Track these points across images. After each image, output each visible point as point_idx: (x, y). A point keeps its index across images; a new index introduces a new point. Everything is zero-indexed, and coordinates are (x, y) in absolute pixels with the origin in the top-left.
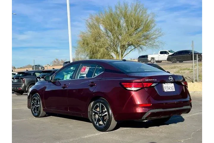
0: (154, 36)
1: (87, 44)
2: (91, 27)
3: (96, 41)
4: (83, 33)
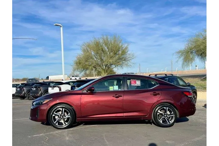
0: (129, 59)
1: (80, 63)
2: (84, 51)
3: (86, 61)
4: (80, 55)
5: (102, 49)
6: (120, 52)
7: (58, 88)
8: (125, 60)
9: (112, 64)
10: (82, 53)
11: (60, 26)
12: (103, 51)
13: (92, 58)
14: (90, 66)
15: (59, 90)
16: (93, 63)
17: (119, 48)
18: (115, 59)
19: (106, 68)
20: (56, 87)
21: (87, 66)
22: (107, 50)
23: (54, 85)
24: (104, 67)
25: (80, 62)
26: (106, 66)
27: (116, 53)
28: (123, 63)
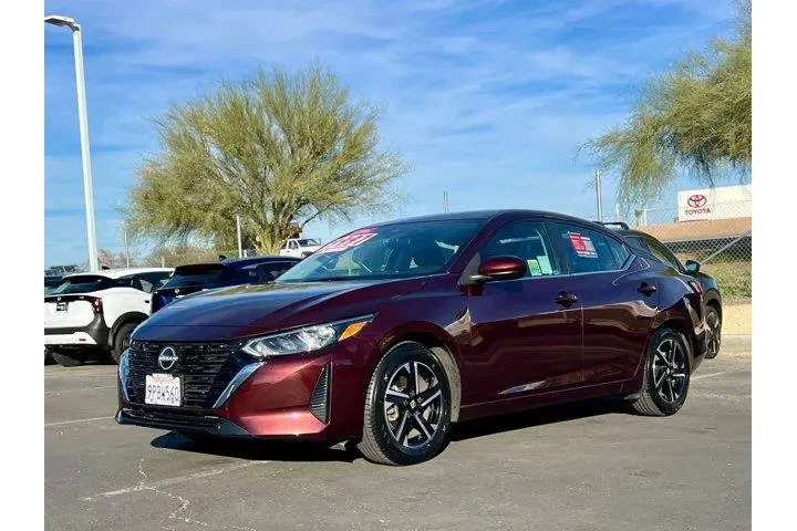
0: (378, 176)
1: (161, 199)
2: (176, 143)
3: (189, 188)
4: (154, 164)
5: (260, 134)
6: (339, 147)
7: (88, 305)
8: (359, 183)
9: (301, 203)
10: (168, 152)
11: (70, 24)
12: (262, 141)
13: (211, 174)
14: (207, 208)
15: (96, 312)
16: (217, 199)
17: (336, 128)
18: (315, 178)
19: (276, 219)
20: (77, 298)
21: (195, 212)
22: (282, 137)
23: (65, 292)
24: (270, 215)
25: (162, 191)
26: (276, 212)
27: (323, 150)
28: (353, 196)
